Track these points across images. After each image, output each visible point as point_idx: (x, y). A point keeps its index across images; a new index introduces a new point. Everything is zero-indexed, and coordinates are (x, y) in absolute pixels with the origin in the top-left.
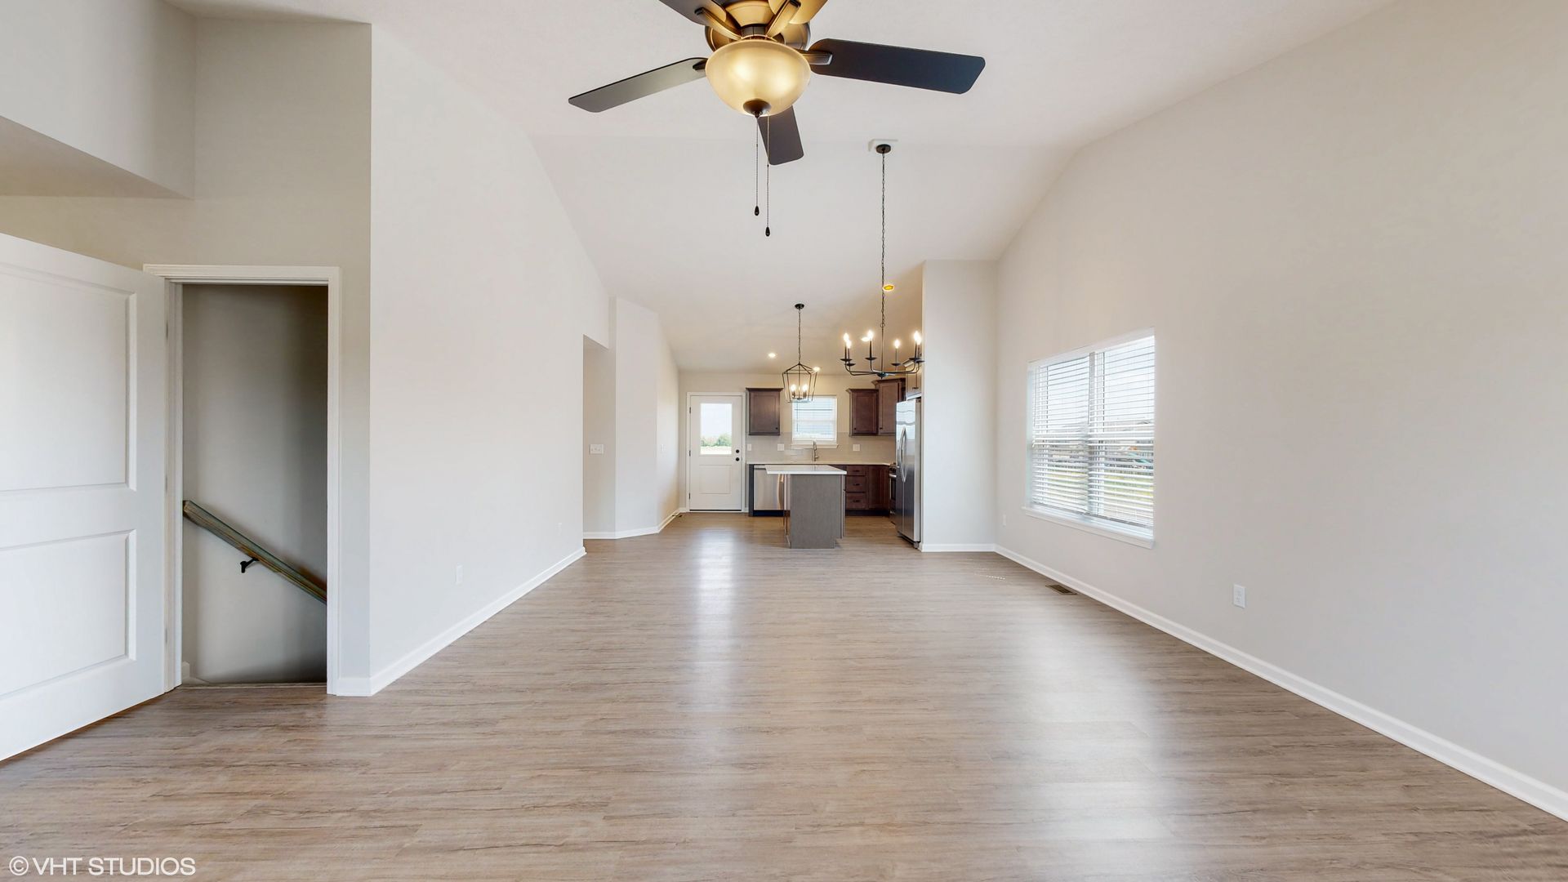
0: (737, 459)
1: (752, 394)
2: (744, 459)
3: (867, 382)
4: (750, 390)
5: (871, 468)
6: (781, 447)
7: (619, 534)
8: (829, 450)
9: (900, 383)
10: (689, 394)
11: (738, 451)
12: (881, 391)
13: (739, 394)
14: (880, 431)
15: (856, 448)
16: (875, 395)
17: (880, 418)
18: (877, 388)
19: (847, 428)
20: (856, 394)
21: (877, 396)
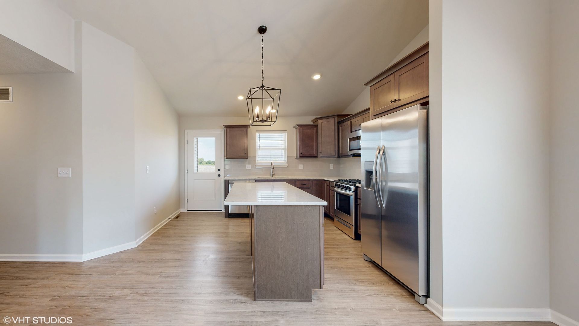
0: (219, 176)
1: (228, 129)
2: (223, 175)
3: (308, 121)
4: (227, 127)
5: (315, 182)
6: (249, 167)
7: (86, 257)
8: (283, 169)
9: (336, 118)
10: (186, 131)
11: (219, 170)
12: (320, 127)
13: (220, 130)
14: (320, 155)
15: (301, 167)
16: (315, 129)
17: (320, 145)
18: (316, 124)
19: (294, 153)
20: (301, 129)
21: (317, 129)
